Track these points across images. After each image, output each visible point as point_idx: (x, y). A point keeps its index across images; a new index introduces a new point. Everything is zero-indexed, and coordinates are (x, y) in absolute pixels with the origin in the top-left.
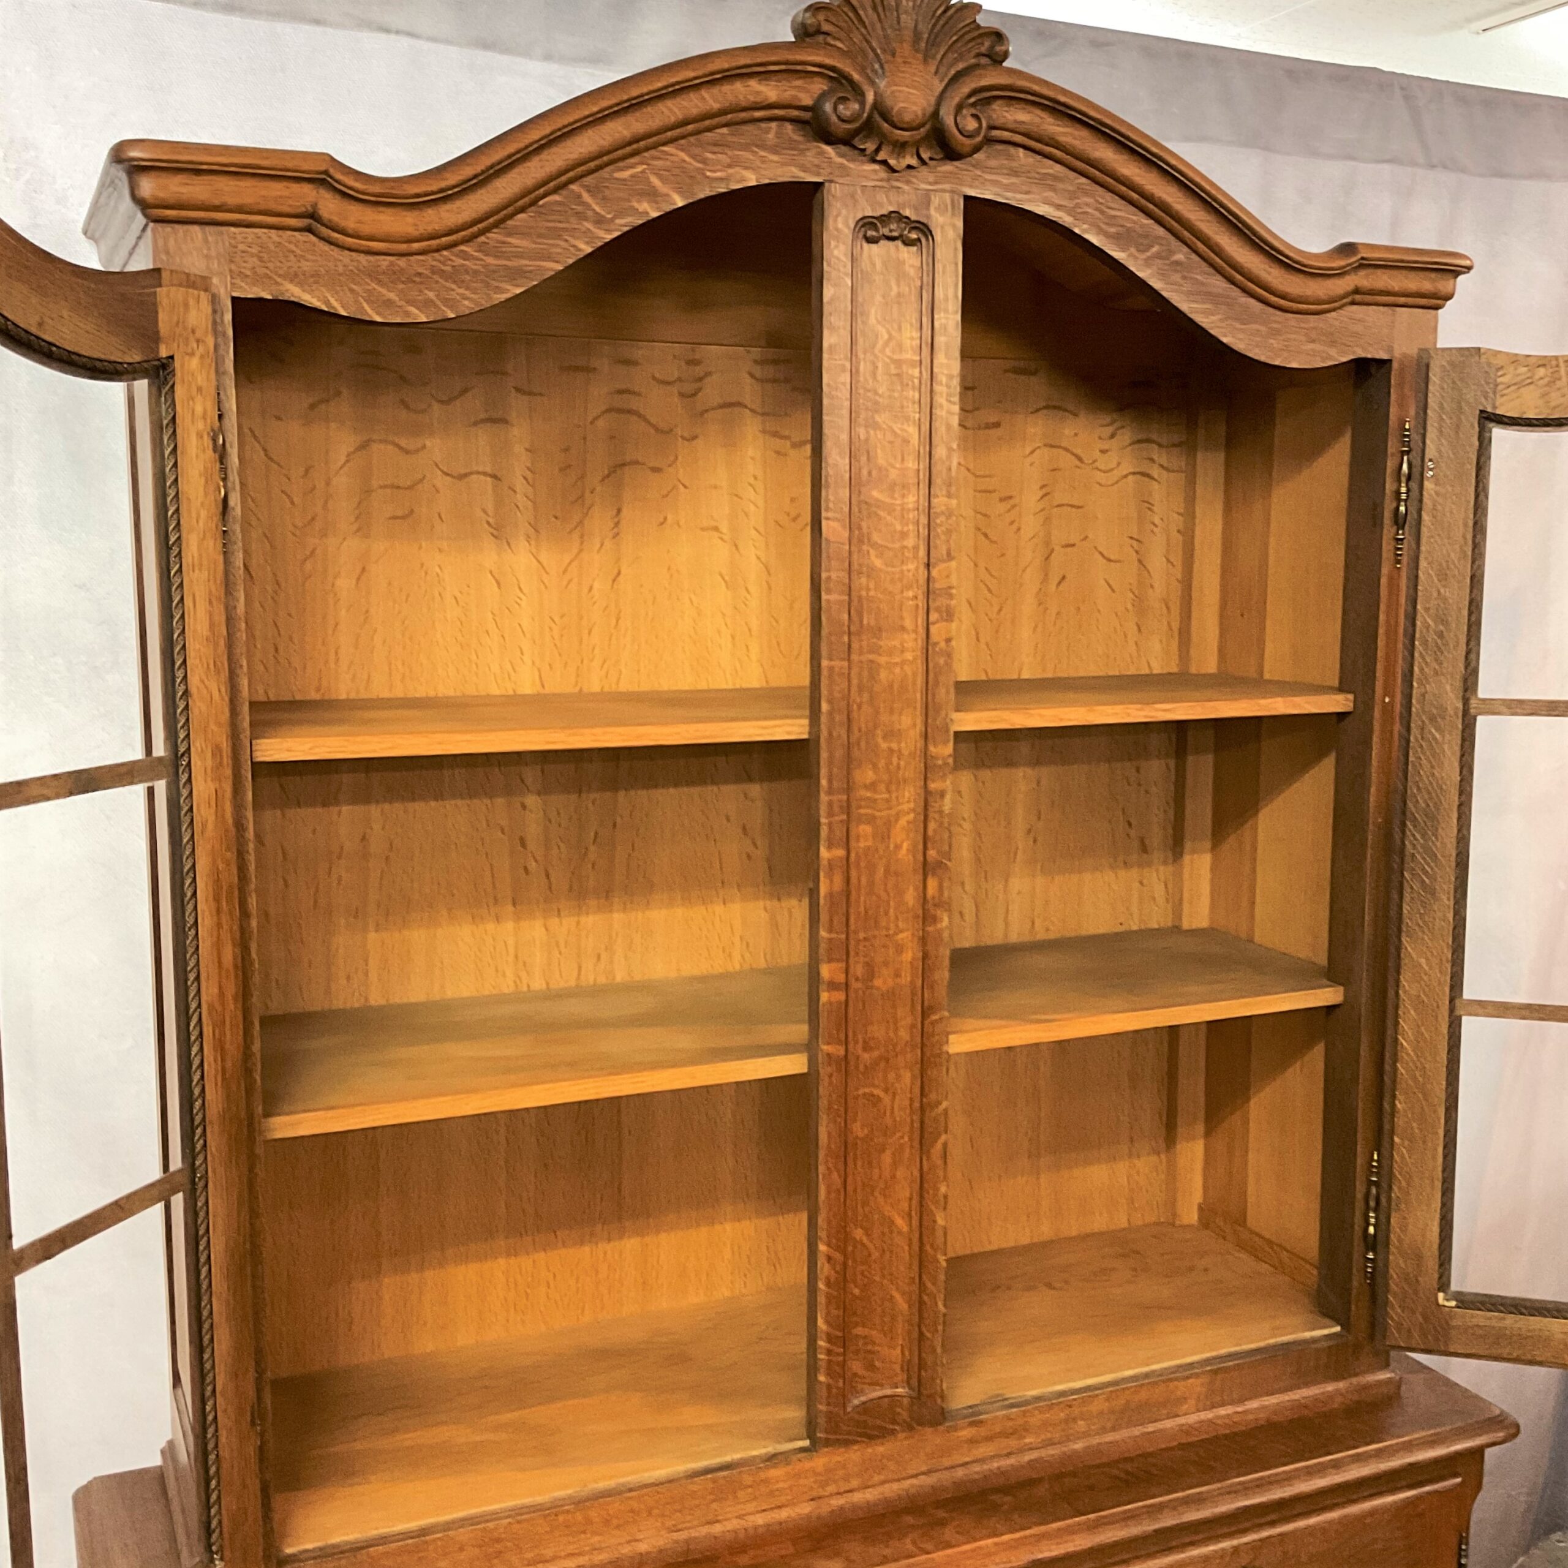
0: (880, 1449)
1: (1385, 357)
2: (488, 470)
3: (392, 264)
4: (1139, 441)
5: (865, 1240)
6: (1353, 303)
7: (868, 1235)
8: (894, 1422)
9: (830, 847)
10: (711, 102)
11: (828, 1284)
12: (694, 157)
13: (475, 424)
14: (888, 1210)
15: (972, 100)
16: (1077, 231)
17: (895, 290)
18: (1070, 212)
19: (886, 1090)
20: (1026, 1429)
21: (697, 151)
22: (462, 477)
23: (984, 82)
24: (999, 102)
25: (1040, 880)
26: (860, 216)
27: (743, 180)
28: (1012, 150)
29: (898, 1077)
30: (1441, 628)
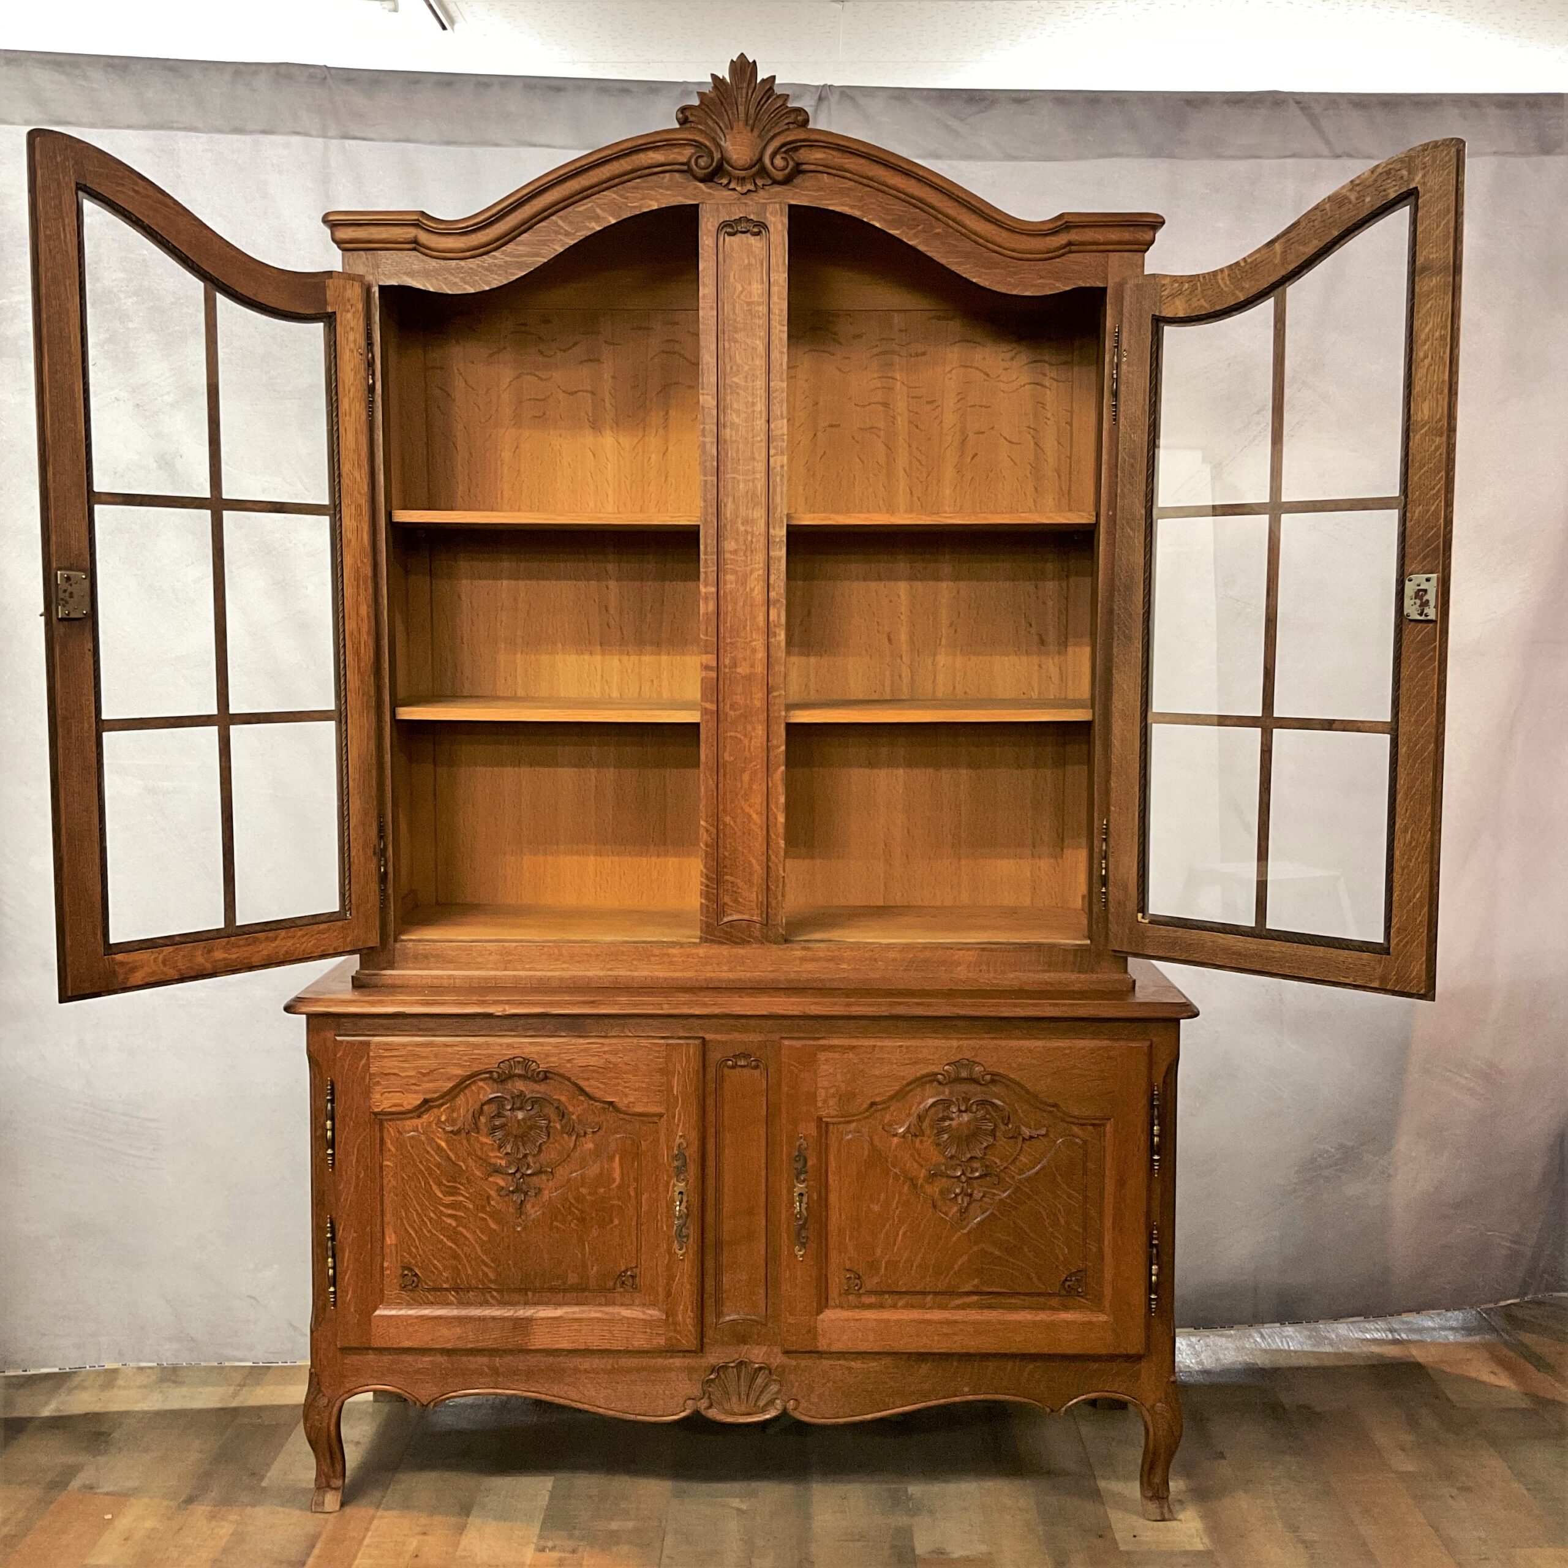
0: (741, 951)
1: (1101, 285)
2: (589, 388)
3: (457, 264)
4: (1035, 362)
5: (732, 823)
6: (1071, 252)
7: (735, 822)
8: (750, 936)
9: (706, 586)
10: (625, 165)
11: (707, 845)
12: (621, 196)
13: (581, 362)
14: (747, 809)
15: (783, 150)
16: (865, 220)
17: (746, 261)
18: (859, 208)
19: (745, 736)
20: (841, 959)
21: (622, 192)
22: (572, 394)
23: (790, 139)
24: (803, 149)
25: (959, 660)
26: (721, 220)
27: (650, 206)
28: (819, 175)
29: (754, 729)
30: (1132, 461)
